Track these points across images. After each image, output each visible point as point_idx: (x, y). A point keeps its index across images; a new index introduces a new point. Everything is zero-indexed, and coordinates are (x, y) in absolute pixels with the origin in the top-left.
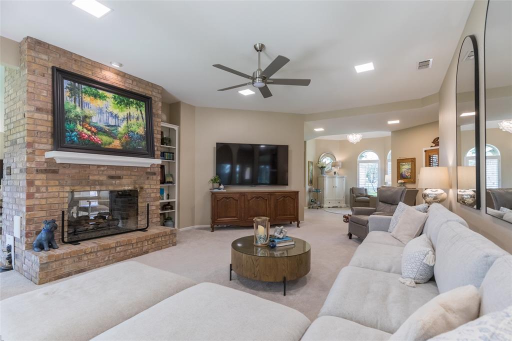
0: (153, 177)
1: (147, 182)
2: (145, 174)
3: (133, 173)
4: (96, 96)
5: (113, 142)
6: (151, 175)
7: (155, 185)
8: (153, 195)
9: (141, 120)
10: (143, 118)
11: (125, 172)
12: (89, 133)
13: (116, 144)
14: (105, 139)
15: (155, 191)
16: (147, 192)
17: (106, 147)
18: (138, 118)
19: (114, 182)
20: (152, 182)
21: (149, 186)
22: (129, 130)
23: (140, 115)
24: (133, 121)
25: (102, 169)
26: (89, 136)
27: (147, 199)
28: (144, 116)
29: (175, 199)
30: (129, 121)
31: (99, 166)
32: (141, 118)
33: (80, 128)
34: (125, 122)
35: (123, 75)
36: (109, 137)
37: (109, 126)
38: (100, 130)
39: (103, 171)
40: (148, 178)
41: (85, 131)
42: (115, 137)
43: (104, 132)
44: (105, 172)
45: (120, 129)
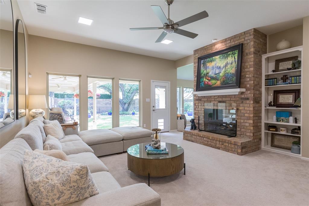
0: (246, 102)
1: (241, 105)
2: (240, 99)
3: (232, 99)
4: (211, 61)
5: (217, 82)
6: (245, 100)
7: (248, 107)
8: (246, 115)
9: (234, 64)
10: (235, 62)
11: (227, 99)
12: (208, 81)
13: (218, 83)
14: (213, 82)
15: (248, 112)
16: (242, 112)
17: (214, 86)
18: (232, 63)
19: (221, 105)
20: (246, 105)
21: (243, 108)
22: (226, 73)
23: (234, 60)
24: (229, 66)
25: (216, 97)
26: (208, 82)
27: (242, 117)
28: (236, 60)
29: (300, 124)
30: (226, 67)
31: (215, 96)
32: (234, 62)
33: (205, 79)
34: (224, 69)
35: (225, 41)
36: (215, 80)
37: (215, 75)
38: (212, 78)
39: (216, 98)
40: (242, 102)
41: (206, 80)
42: (218, 80)
43: (214, 78)
44: (217, 99)
45: (221, 74)
